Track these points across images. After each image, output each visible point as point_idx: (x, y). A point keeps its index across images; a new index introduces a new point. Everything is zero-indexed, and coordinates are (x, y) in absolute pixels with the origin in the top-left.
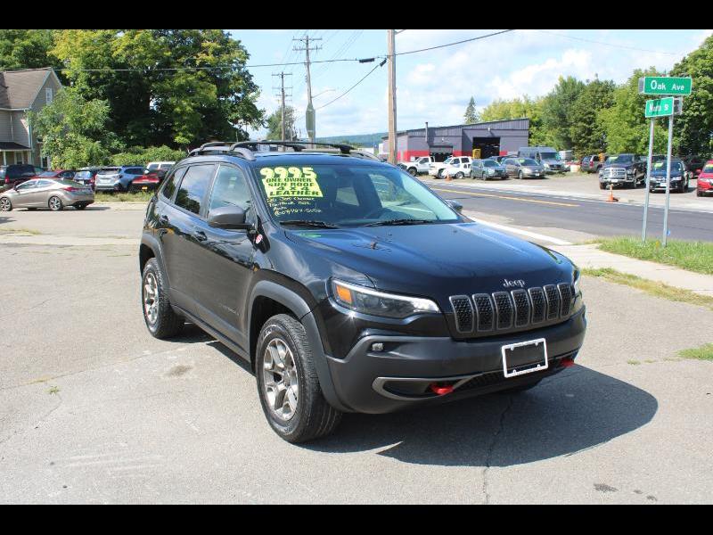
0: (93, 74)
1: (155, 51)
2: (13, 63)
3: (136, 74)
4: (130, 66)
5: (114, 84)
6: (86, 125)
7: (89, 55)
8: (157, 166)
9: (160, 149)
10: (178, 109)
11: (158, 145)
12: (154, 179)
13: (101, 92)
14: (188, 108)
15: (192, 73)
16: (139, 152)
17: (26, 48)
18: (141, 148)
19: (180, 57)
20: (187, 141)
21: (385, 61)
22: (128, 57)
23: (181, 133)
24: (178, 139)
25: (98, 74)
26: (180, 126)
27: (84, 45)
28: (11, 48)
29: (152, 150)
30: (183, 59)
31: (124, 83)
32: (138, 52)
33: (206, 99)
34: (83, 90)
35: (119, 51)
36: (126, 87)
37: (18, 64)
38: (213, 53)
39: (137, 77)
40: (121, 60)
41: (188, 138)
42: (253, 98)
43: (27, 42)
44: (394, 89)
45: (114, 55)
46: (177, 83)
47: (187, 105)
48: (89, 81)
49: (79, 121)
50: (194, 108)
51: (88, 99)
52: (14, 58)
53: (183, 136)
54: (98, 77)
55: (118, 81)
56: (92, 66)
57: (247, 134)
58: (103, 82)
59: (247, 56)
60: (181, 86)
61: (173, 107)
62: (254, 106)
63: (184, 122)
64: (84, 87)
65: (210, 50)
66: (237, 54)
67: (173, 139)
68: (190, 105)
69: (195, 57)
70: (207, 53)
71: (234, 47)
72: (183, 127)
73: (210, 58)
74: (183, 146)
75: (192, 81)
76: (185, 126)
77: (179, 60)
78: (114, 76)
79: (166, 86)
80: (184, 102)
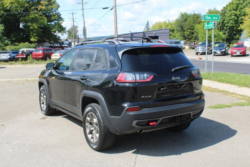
1: (22, 5)
4: (11, 11)
5: (5, 18)
8: (24, 50)
9: (25, 44)
10: (32, 28)
11: (24, 42)
12: (24, 55)
14: (36, 27)
15: (37, 13)
16: (17, 45)
18: (17, 43)
19: (32, 7)
20: (36, 40)
21: (112, 9)
22: (11, 7)
23: (33, 37)
24: (32, 39)
26: (32, 34)
29: (22, 44)
30: (33, 8)
31: (10, 17)
32: (15, 5)
33: (43, 23)
35: (7, 5)
36: (10, 19)
38: (45, 6)
39: (15, 15)
40: (8, 8)
41: (36, 39)
42: (62, 22)
44: (116, 19)
45: (5, 6)
46: (31, 17)
50: (38, 27)
53: (34, 38)
55: (7, 17)
57: (59, 37)
59: (59, 6)
60: (32, 18)
61: (29, 26)
62: (62, 26)
65: (44, 5)
66: (55, 6)
67: (30, 39)
68: (36, 26)
69: (38, 7)
70: (42, 6)
71: (54, 3)
72: (34, 35)
73: (44, 7)
74: (34, 42)
75: (37, 16)
76: (35, 34)
77: (31, 8)
78: (5, 15)
79: (27, 18)
80: (34, 25)
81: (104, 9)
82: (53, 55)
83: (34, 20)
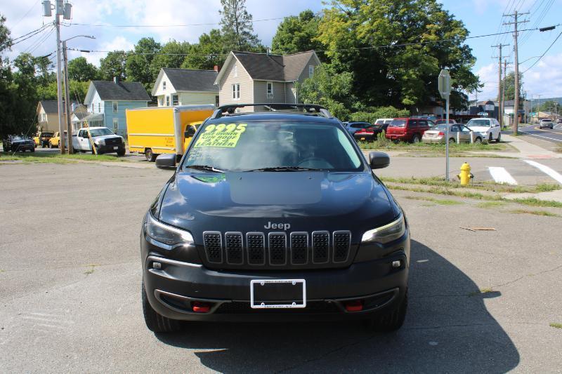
0: (343, 53)
1: (389, 33)
2: (293, 49)
3: (374, 51)
4: (370, 46)
5: (357, 60)
6: (335, 90)
7: (342, 40)
8: (383, 121)
9: (387, 109)
10: (405, 78)
11: (386, 105)
12: (370, 132)
13: (348, 66)
14: (413, 76)
15: (419, 49)
16: (374, 111)
17: (301, 38)
18: (373, 108)
20: (413, 102)
22: (369, 39)
23: (407, 97)
24: (406, 101)
25: (346, 53)
26: (406, 90)
27: (337, 32)
28: (292, 38)
29: (382, 110)
30: (412, 38)
31: (366, 59)
32: (377, 35)
33: (428, 69)
34: (337, 66)
35: (362, 35)
36: (366, 62)
37: (296, 49)
38: (436, 34)
39: (375, 53)
40: (364, 41)
41: (413, 100)
42: (469, 66)
43: (302, 34)
45: (358, 38)
46: (404, 57)
47: (413, 73)
48: (340, 58)
49: (329, 88)
50: (417, 76)
51: (339, 72)
52: (293, 45)
53: (409, 99)
54: (346, 56)
55: (361, 58)
56: (343, 47)
58: (350, 58)
59: (467, 32)
60: (408, 59)
63: (409, 88)
64: (337, 63)
65: (433, 31)
66: (457, 32)
67: (401, 100)
68: (414, 74)
69: (421, 37)
70: (430, 33)
71: (456, 27)
72: (409, 91)
73: (433, 37)
74: (408, 107)
75: (417, 55)
76: (411, 90)
77: (409, 39)
78: (358, 54)
79: (397, 60)
80: (411, 72)
81: (543, 30)
82: (426, 132)
83: (413, 62)
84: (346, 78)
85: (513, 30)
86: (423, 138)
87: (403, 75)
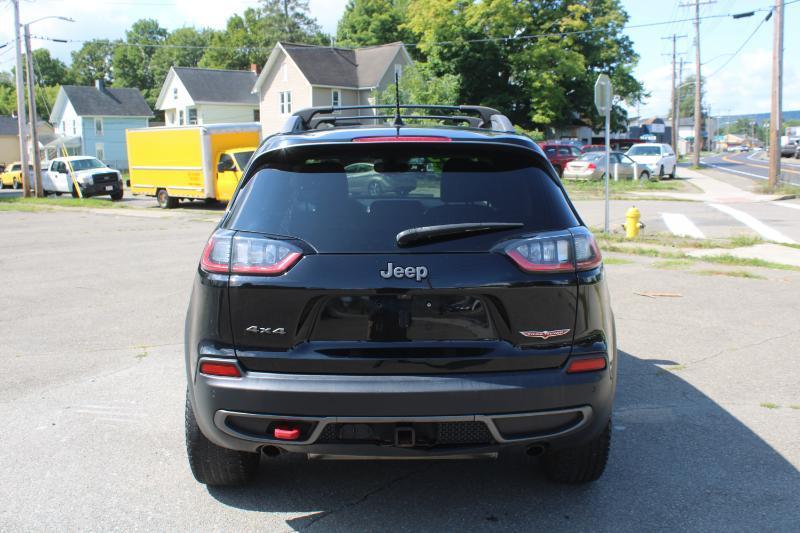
0: (445, 46)
1: (514, 18)
2: (370, 39)
3: (491, 44)
4: (484, 36)
5: (466, 57)
6: (431, 103)
7: (443, 26)
10: (537, 84)
13: (453, 67)
14: (549, 82)
15: (557, 41)
17: (383, 23)
19: (542, 24)
20: (548, 120)
21: (770, 15)
22: (484, 25)
23: (540, 111)
24: (537, 118)
25: (450, 47)
26: (538, 103)
27: (437, 15)
28: (369, 24)
30: (547, 25)
31: (478, 55)
32: (495, 20)
33: (571, 70)
34: (436, 65)
35: (473, 20)
36: (479, 59)
37: (374, 40)
38: (582, 18)
39: (492, 47)
40: (476, 30)
41: (548, 116)
42: (630, 68)
43: (385, 16)
44: (781, 50)
45: (468, 24)
46: (536, 52)
47: (548, 78)
48: (442, 55)
49: (424, 99)
50: (554, 80)
51: (440, 74)
52: (370, 34)
53: (543, 114)
54: (450, 51)
55: (471, 54)
56: (445, 38)
57: (625, 112)
58: (455, 55)
59: (626, 17)
60: (542, 57)
61: (531, 80)
62: (631, 78)
63: (543, 99)
64: (436, 61)
65: (578, 15)
66: (613, 17)
67: (530, 118)
68: (551, 78)
69: (560, 23)
70: (573, 17)
71: (611, 9)
72: (543, 105)
73: (577, 23)
74: (541, 127)
75: (554, 51)
76: (546, 103)
77: (542, 27)
78: (467, 48)
79: (525, 57)
80: (545, 75)
81: (737, 17)
83: (548, 61)
84: (451, 83)
85: (694, 16)
86: (566, 172)
87: (534, 81)
